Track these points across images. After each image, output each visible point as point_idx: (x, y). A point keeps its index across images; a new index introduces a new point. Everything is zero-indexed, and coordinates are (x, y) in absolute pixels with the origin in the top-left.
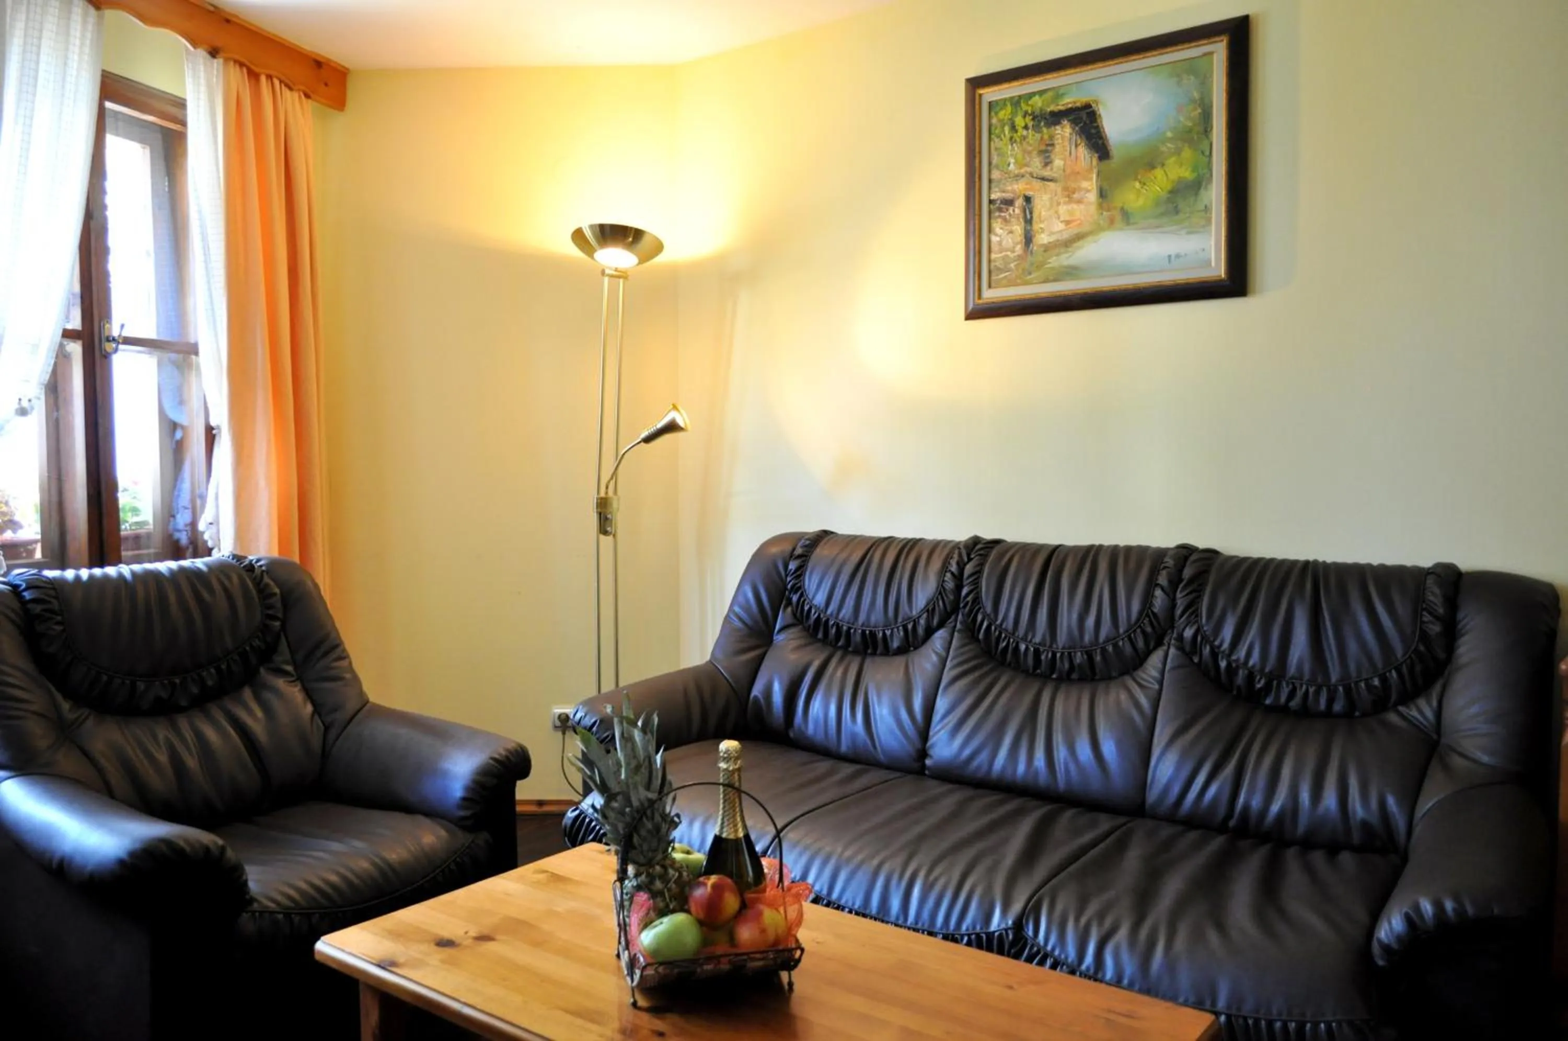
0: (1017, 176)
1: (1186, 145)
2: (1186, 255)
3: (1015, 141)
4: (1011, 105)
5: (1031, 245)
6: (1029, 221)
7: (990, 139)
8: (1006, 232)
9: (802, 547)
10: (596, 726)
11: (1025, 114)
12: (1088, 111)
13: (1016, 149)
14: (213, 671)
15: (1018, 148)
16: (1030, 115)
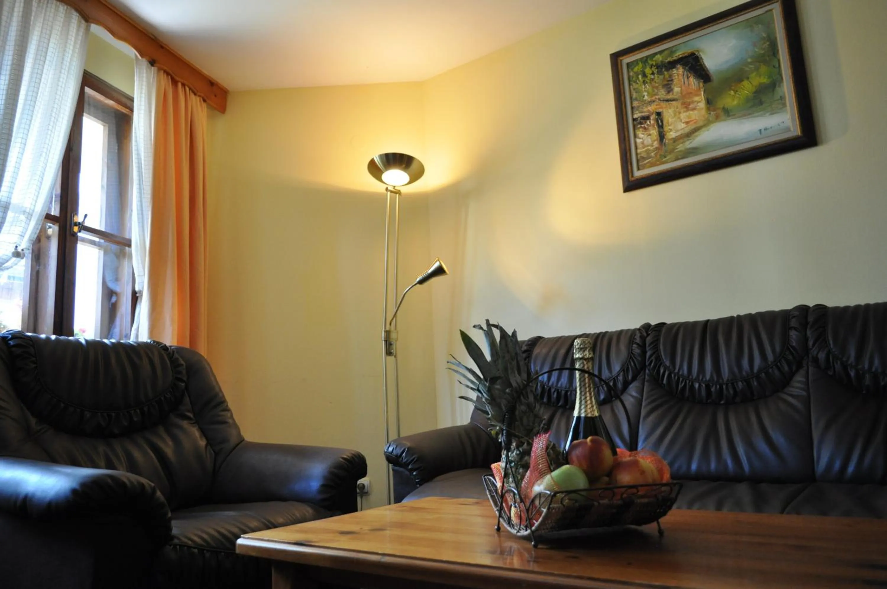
0: (650, 102)
1: (762, 64)
2: (771, 127)
3: (647, 83)
4: (642, 63)
5: (664, 140)
6: (661, 127)
7: (630, 84)
8: (646, 136)
9: (526, 345)
10: (404, 453)
11: (652, 66)
12: (693, 57)
13: (648, 86)
14: (138, 411)
15: (649, 86)
16: (654, 66)
